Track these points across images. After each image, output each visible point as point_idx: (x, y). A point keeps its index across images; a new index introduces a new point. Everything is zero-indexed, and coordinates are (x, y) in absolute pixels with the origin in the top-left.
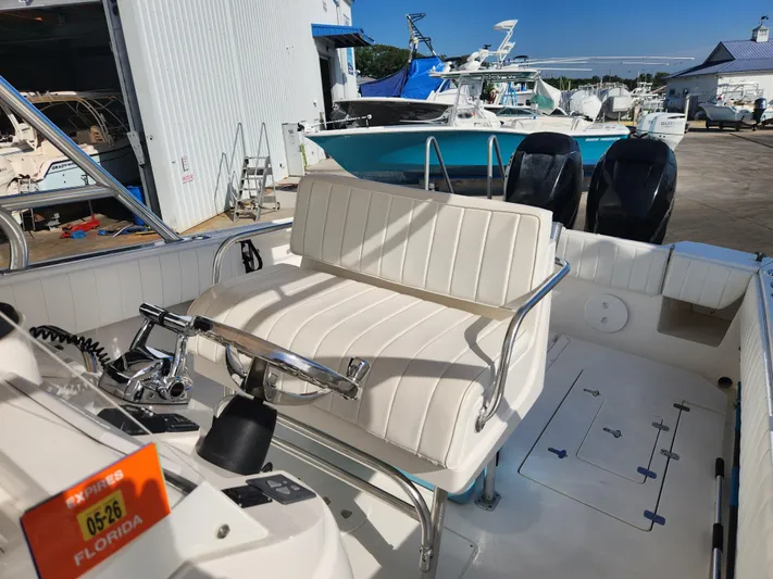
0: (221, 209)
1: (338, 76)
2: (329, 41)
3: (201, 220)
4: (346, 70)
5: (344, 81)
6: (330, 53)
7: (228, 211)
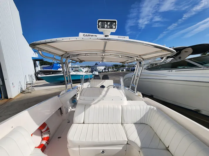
0: (20, 93)
1: (37, 66)
2: (35, 60)
3: (16, 95)
4: (38, 65)
5: (38, 67)
6: (35, 62)
7: (21, 92)
